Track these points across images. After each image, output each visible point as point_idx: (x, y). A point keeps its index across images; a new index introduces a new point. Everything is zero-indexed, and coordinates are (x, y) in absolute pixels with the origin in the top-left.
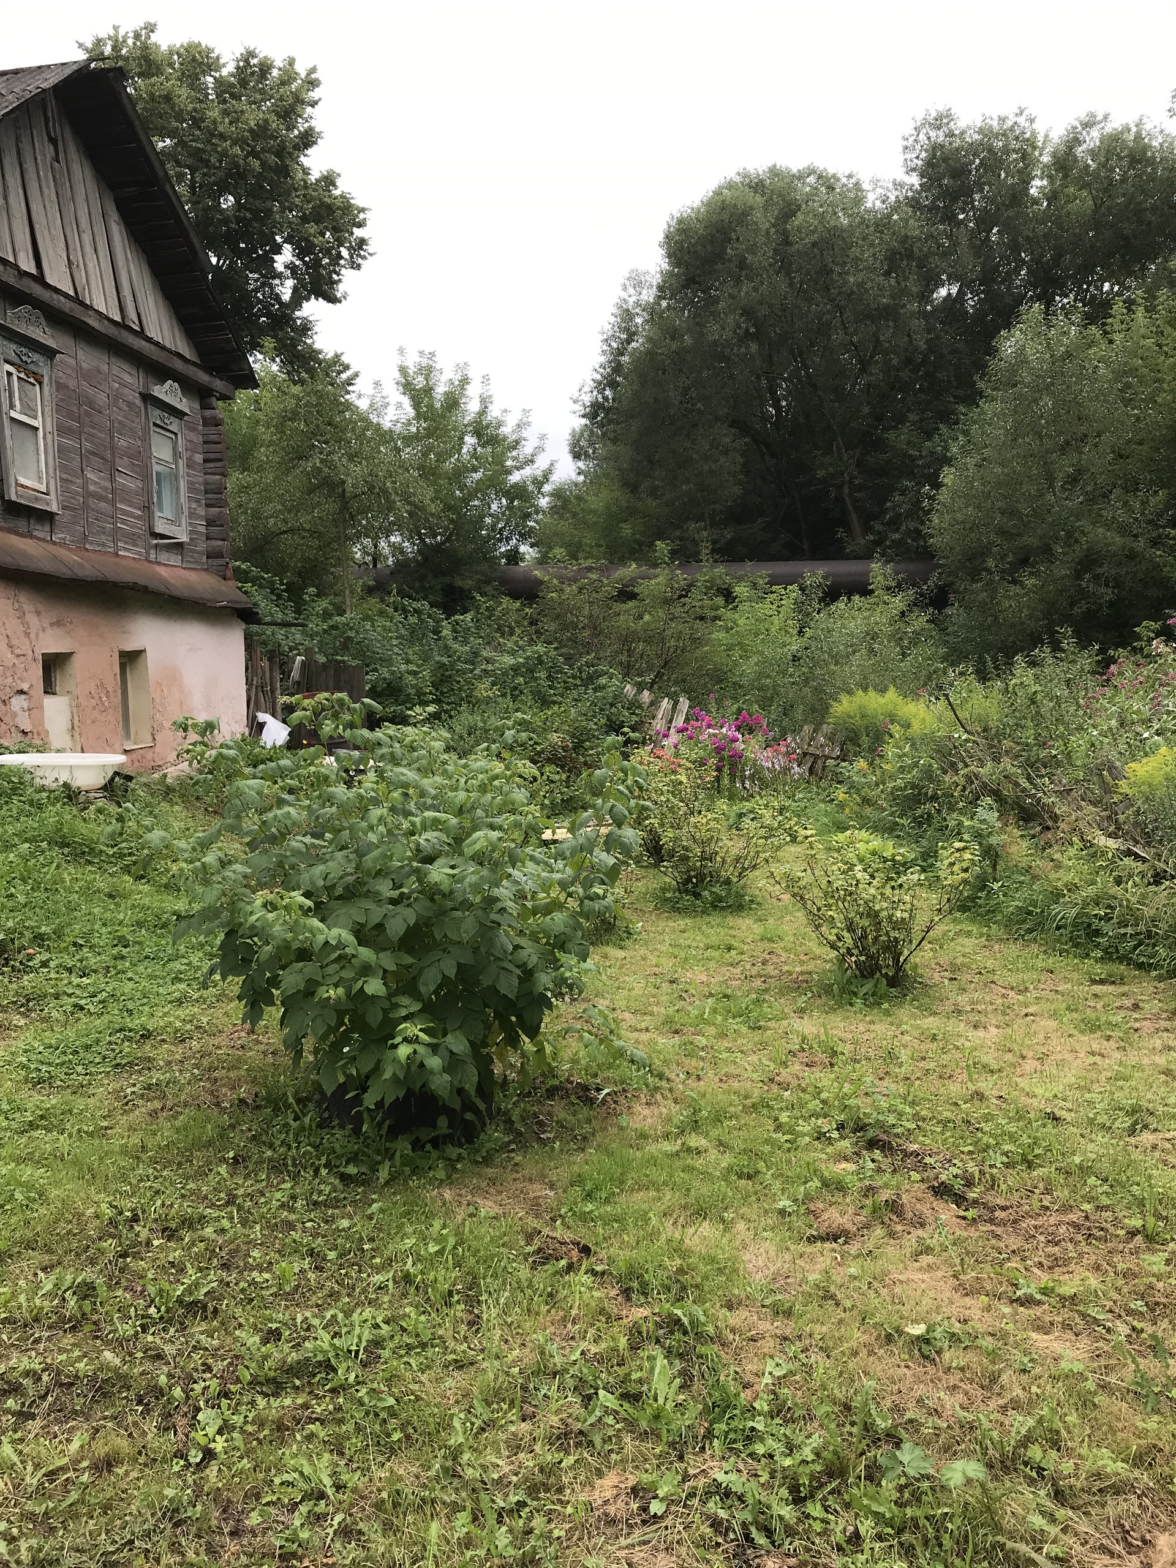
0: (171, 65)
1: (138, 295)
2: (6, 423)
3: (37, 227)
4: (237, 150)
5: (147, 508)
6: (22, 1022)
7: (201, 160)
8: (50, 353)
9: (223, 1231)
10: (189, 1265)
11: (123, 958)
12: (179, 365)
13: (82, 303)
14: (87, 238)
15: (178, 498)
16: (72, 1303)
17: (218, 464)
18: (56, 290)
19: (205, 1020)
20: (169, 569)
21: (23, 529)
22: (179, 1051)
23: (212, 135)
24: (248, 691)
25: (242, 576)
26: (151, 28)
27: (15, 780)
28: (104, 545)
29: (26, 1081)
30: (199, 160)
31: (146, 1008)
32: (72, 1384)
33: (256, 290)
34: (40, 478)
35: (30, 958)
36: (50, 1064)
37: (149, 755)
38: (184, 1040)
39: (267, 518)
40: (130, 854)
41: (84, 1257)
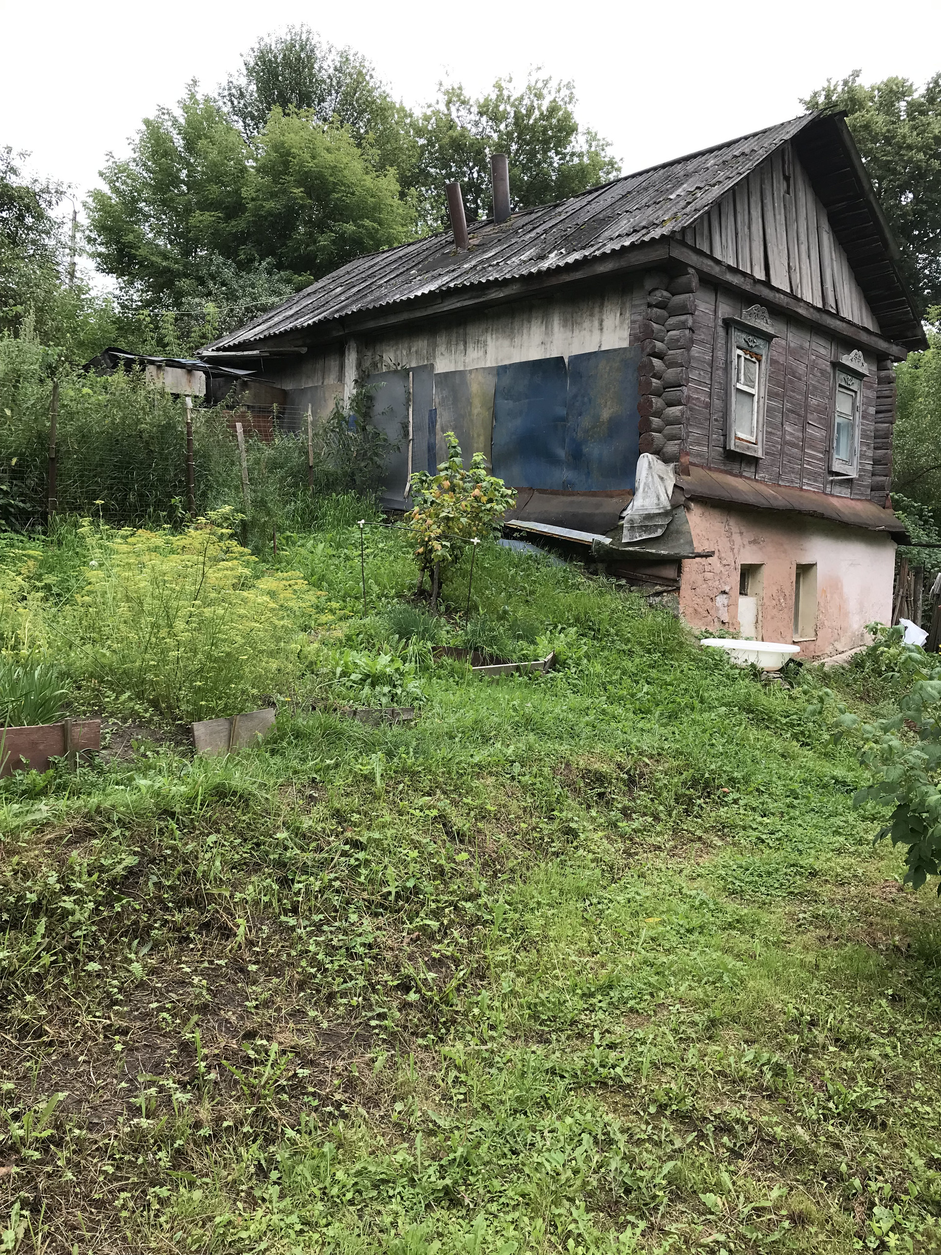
0: (872, 99)
1: (837, 285)
2: (733, 392)
3: (769, 245)
4: (921, 156)
5: (828, 452)
6: (720, 843)
7: (889, 170)
8: (768, 338)
9: (886, 1056)
10: (858, 1076)
11: (793, 807)
12: (864, 337)
13: (795, 298)
14: (804, 248)
15: (853, 443)
16: (769, 1076)
17: (889, 414)
18: (778, 290)
19: (860, 871)
20: (840, 500)
21: (736, 471)
22: (840, 893)
23: (901, 148)
24: (895, 599)
25: (897, 505)
26: (856, 74)
27: (717, 658)
28: (792, 482)
29: (724, 890)
30: (888, 169)
31: (813, 851)
32: (770, 1143)
33: (924, 268)
34: (752, 432)
35: (726, 794)
36: (741, 881)
37: (812, 647)
38: (843, 884)
39: (920, 457)
40: (799, 725)
41: (774, 1042)
